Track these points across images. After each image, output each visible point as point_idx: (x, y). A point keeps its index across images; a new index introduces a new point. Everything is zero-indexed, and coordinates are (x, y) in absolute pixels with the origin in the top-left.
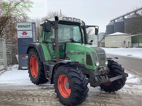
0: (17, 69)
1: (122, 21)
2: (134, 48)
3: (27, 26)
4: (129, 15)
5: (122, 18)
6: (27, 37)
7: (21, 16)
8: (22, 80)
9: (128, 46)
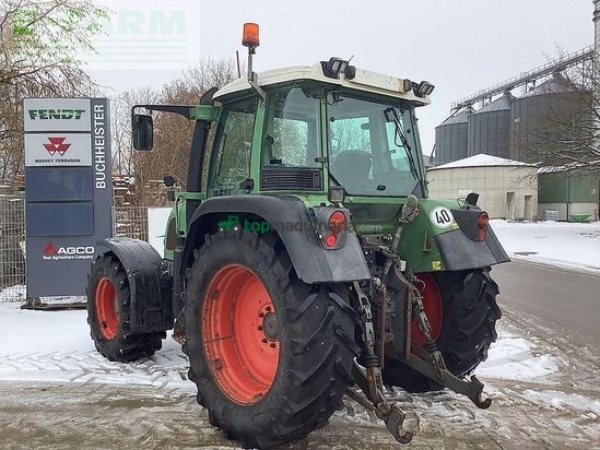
0: (20, 304)
1: (504, 106)
2: (550, 224)
3: (67, 114)
4: (530, 85)
5: (501, 95)
6: (66, 161)
7: (56, 73)
8: (23, 357)
9: (522, 216)
